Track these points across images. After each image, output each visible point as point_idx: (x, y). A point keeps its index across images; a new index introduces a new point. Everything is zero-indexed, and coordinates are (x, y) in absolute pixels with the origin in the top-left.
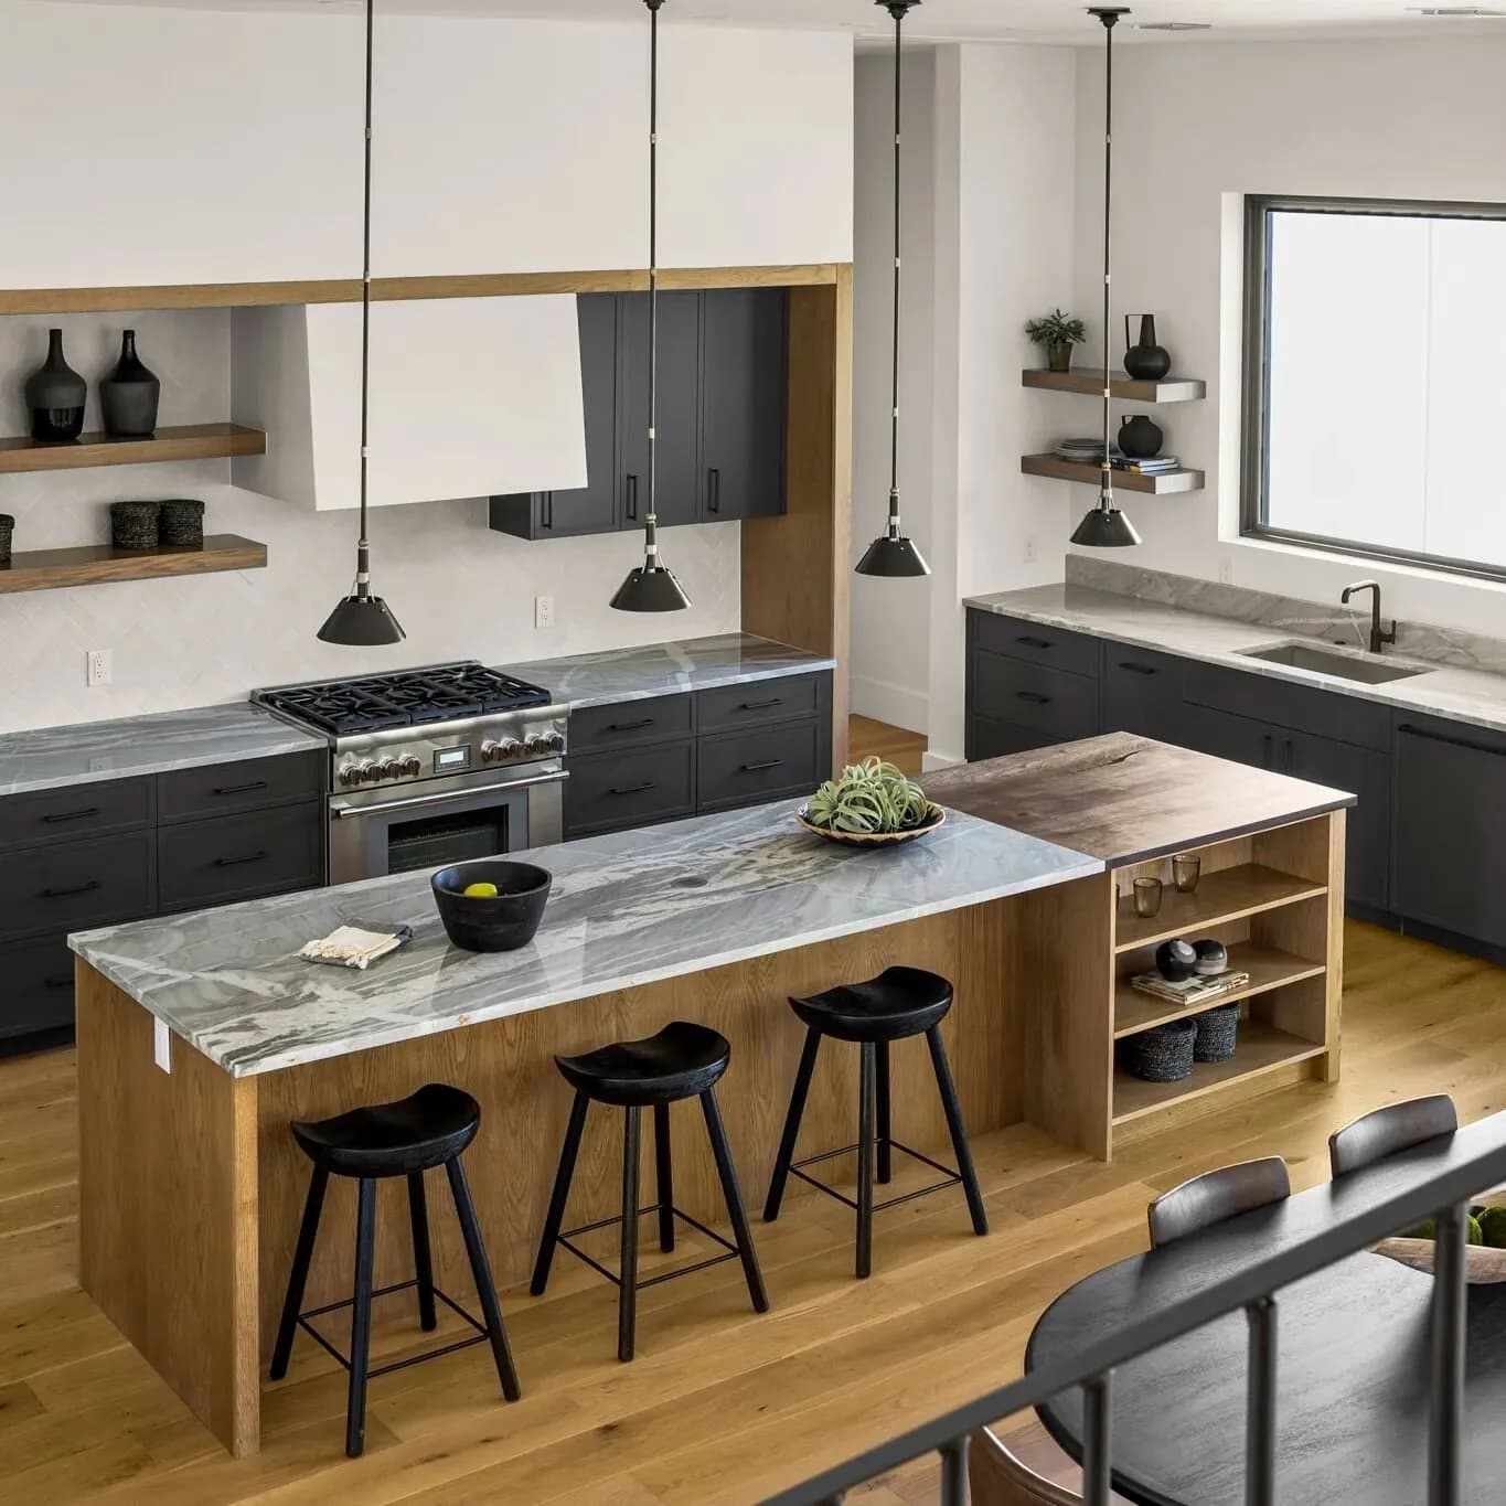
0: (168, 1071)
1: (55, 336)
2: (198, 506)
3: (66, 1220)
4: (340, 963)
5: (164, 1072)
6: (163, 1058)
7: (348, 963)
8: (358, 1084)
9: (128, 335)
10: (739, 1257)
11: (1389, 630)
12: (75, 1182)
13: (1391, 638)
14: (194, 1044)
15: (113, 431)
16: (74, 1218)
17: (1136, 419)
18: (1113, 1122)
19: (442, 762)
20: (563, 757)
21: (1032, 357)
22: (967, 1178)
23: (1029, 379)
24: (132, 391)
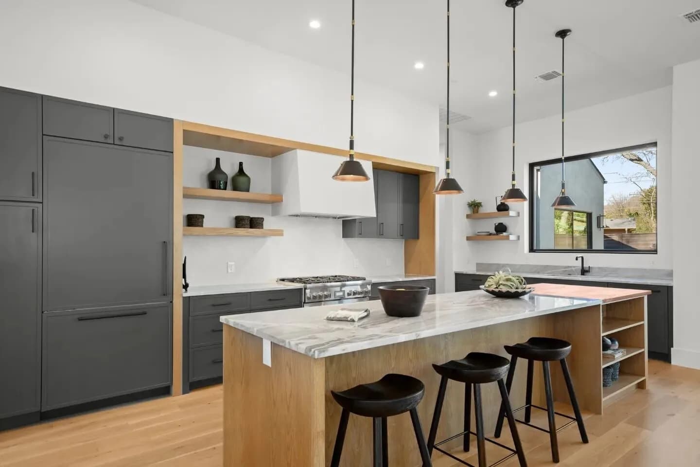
0: (270, 366)
1: (218, 160)
2: (263, 219)
3: (218, 445)
4: (346, 319)
5: (269, 367)
6: (267, 360)
7: (349, 319)
8: (354, 375)
9: (241, 164)
10: (517, 455)
11: (587, 269)
12: (222, 430)
13: (588, 271)
14: (287, 346)
15: (235, 188)
16: (221, 444)
17: (499, 224)
18: (603, 400)
19: (337, 295)
20: (369, 297)
21: (468, 211)
22: (579, 420)
23: (468, 216)
24: (242, 179)
